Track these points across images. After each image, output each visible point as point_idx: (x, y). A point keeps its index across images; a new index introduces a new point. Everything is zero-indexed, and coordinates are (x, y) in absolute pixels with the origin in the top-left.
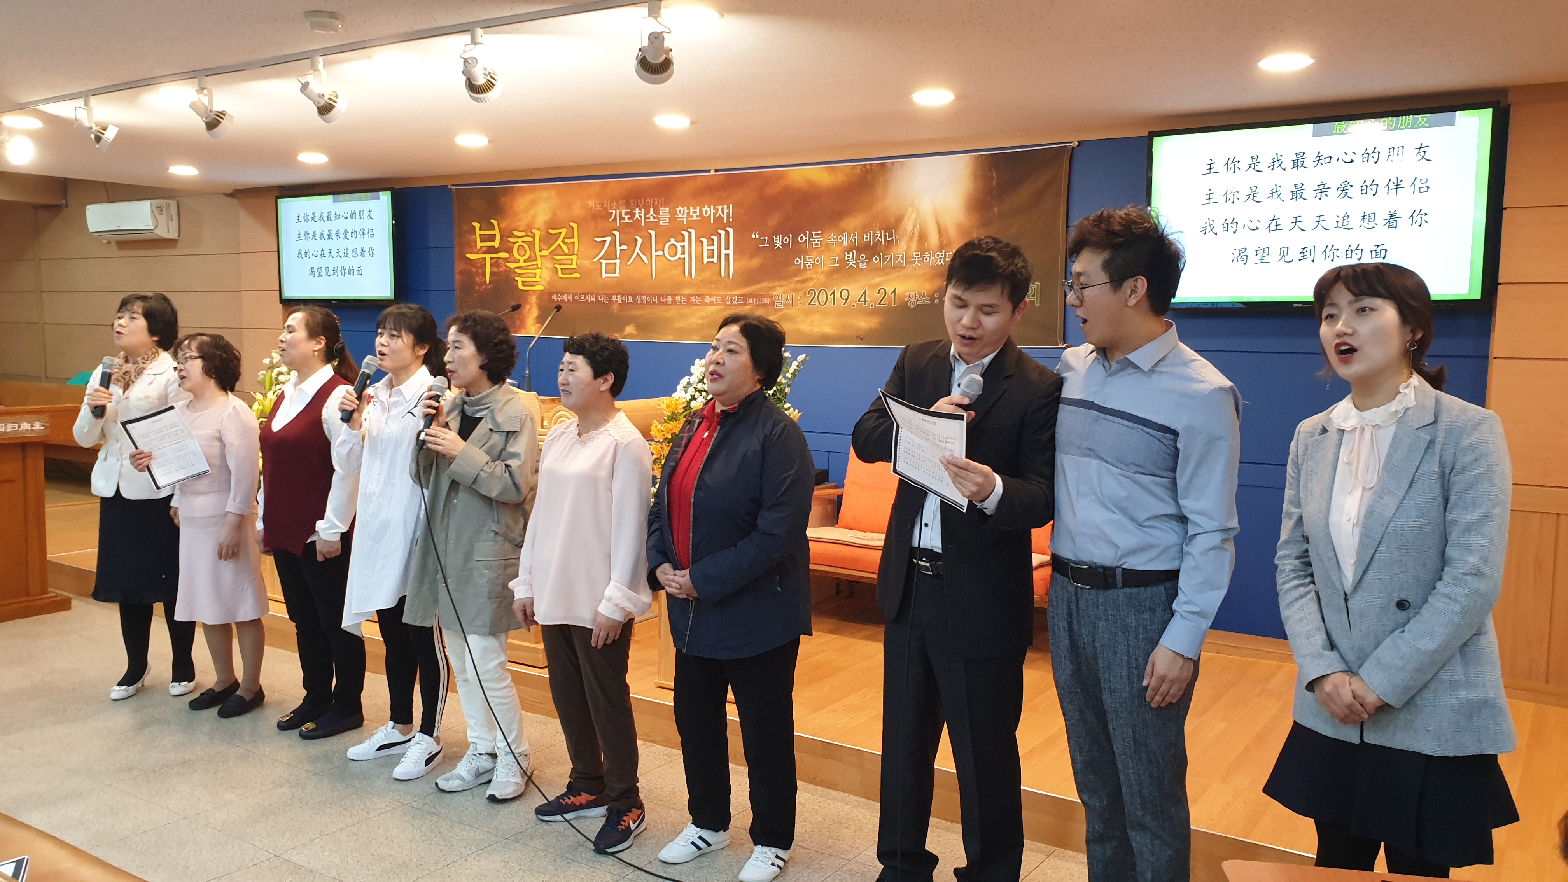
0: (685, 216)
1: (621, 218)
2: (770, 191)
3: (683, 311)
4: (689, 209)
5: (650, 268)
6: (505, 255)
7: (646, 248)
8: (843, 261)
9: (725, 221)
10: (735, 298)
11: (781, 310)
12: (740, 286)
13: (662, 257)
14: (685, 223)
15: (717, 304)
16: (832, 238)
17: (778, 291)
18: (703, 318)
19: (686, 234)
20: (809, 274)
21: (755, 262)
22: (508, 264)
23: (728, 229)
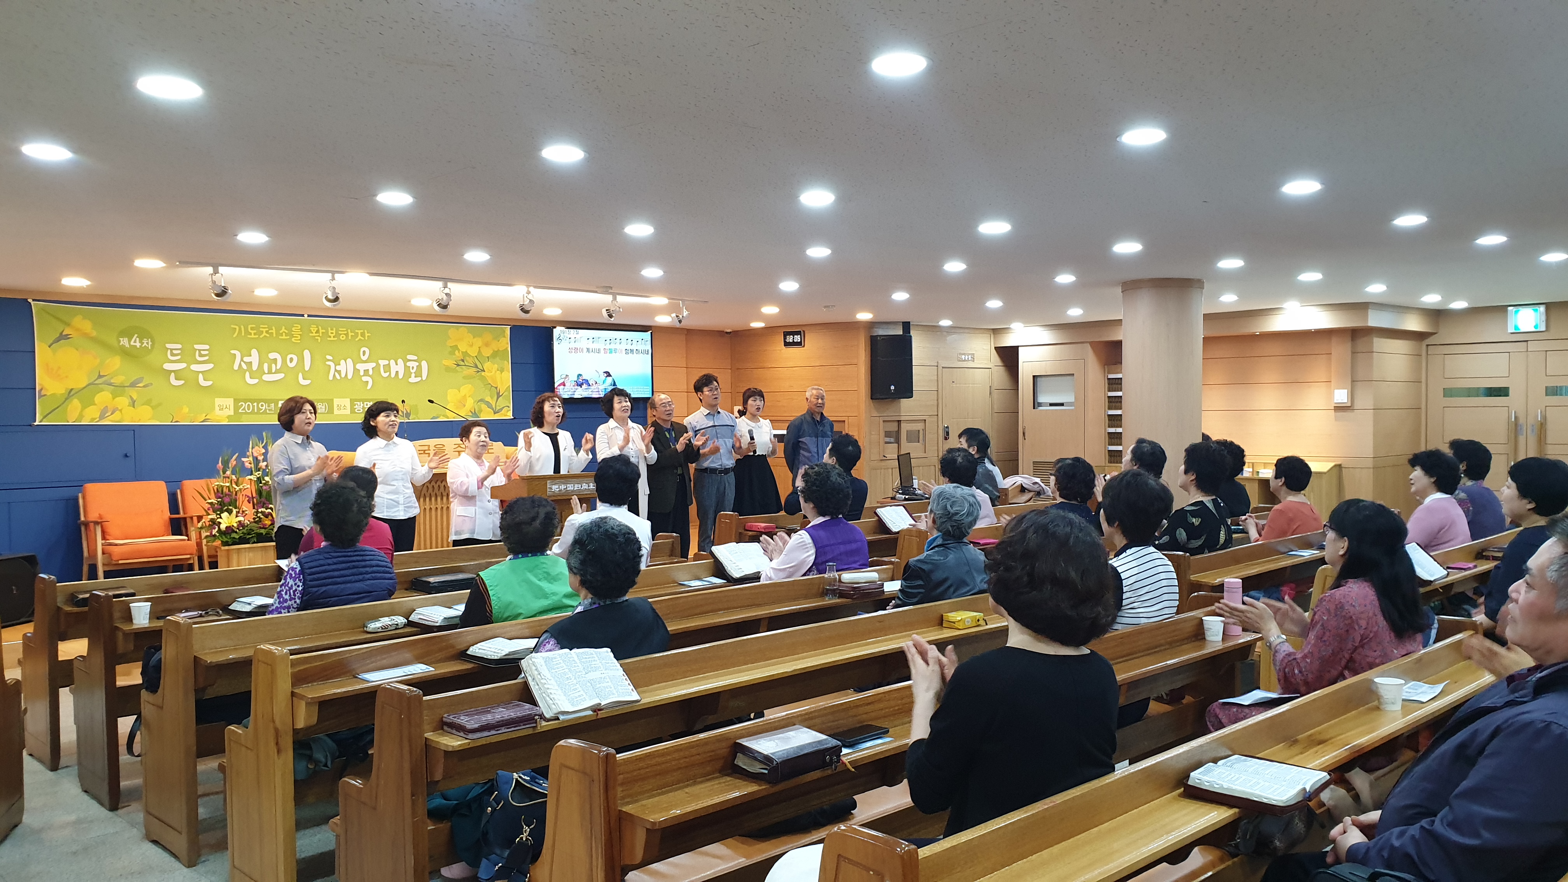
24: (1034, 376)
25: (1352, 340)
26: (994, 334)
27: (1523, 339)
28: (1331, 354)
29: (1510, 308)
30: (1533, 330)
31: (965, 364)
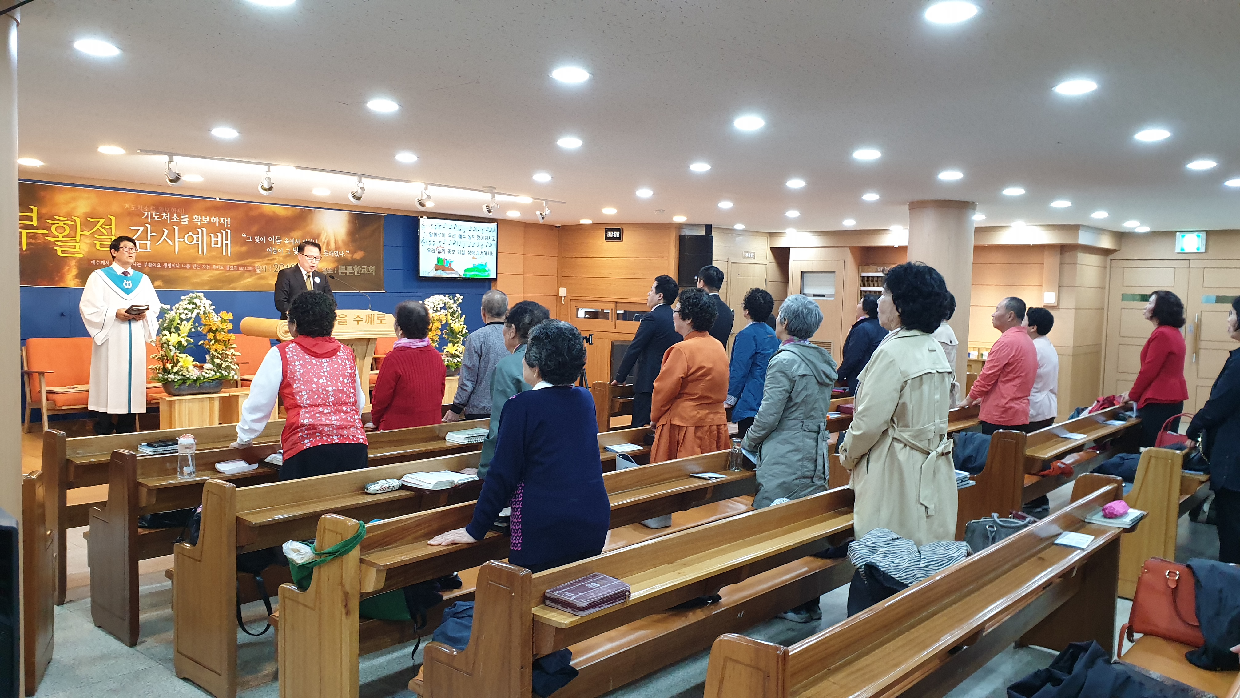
0: (199, 220)
1: (152, 217)
2: (252, 213)
3: (198, 273)
4: (201, 217)
5: (173, 247)
6: (46, 232)
7: (171, 235)
8: (292, 251)
9: (226, 226)
10: (232, 267)
11: (260, 274)
12: (235, 261)
13: (183, 243)
14: (199, 224)
15: (220, 270)
16: (286, 240)
17: (258, 264)
18: (211, 276)
19: (200, 231)
20: (275, 257)
21: (244, 249)
22: (46, 238)
23: (227, 230)
24: (802, 273)
25: (1061, 254)
26: (770, 237)
27: (1187, 258)
28: (1043, 264)
29: (1178, 233)
30: (1196, 251)
31: (748, 261)
